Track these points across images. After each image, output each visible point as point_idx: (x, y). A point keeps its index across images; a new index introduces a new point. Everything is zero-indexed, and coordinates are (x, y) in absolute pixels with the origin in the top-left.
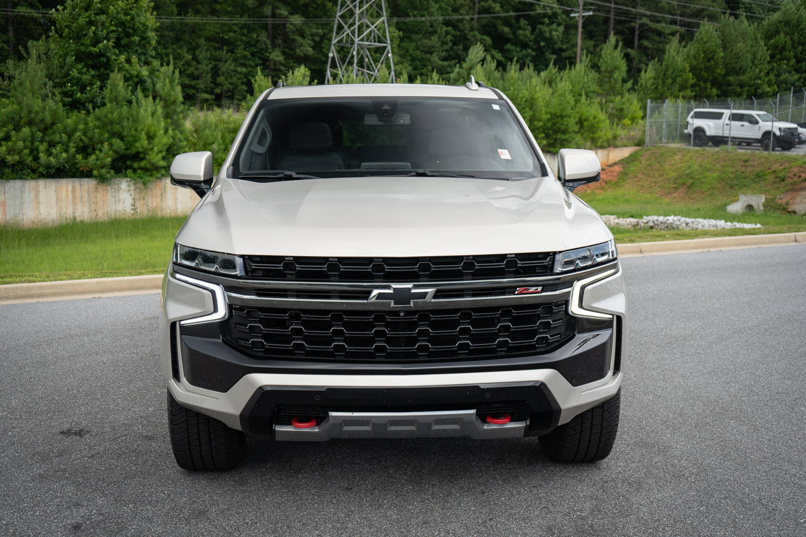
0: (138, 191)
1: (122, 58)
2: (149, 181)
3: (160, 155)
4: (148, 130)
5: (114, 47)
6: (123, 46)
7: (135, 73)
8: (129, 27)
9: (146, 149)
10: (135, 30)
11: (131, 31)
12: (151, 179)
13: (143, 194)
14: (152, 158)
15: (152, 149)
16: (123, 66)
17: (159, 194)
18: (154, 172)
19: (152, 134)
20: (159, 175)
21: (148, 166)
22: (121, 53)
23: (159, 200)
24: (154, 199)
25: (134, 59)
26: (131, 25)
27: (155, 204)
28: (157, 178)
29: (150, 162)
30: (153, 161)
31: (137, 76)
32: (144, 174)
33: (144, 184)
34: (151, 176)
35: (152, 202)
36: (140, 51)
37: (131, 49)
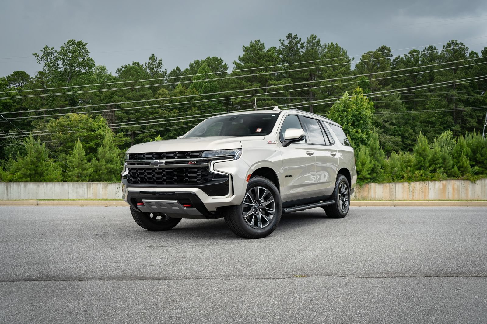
0: (357, 189)
1: (354, 130)
2: (362, 184)
3: (367, 173)
4: (362, 161)
5: (351, 126)
6: (356, 126)
7: (359, 136)
8: (359, 117)
9: (361, 170)
10: (361, 118)
11: (359, 118)
12: (363, 183)
13: (360, 190)
14: (363, 173)
15: (363, 170)
16: (355, 134)
17: (367, 190)
18: (365, 180)
19: (364, 163)
20: (367, 182)
21: (362, 177)
22: (355, 128)
23: (367, 193)
24: (365, 193)
25: (359, 130)
26: (359, 116)
27: (365, 195)
28: (366, 183)
29: (362, 176)
30: (364, 175)
31: (361, 138)
32: (360, 181)
33: (360, 185)
34: (363, 182)
35: (364, 194)
36: (363, 127)
37: (359, 126)
